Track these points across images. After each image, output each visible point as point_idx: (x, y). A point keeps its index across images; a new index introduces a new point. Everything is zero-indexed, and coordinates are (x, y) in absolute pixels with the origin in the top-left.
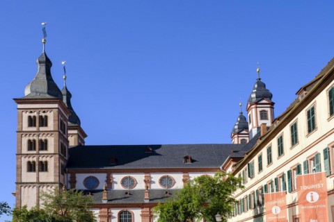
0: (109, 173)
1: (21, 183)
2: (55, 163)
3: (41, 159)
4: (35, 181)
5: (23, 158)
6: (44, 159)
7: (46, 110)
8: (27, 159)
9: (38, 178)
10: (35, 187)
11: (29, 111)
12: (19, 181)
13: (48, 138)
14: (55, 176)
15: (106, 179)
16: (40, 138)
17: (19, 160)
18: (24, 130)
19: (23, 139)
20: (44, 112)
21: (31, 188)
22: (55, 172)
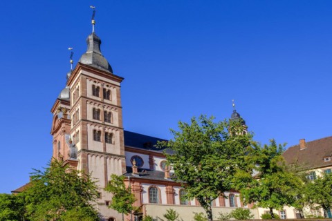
0: (151, 155)
1: (88, 151)
2: (120, 137)
3: (107, 130)
4: (102, 151)
5: (89, 125)
6: (110, 131)
7: (110, 85)
8: (93, 127)
9: (105, 149)
10: (103, 158)
11: (94, 80)
12: (86, 148)
13: (112, 111)
14: (121, 149)
15: (148, 160)
16: (105, 109)
17: (85, 126)
18: (88, 96)
19: (88, 105)
20: (108, 86)
21: (98, 157)
22: (121, 146)
